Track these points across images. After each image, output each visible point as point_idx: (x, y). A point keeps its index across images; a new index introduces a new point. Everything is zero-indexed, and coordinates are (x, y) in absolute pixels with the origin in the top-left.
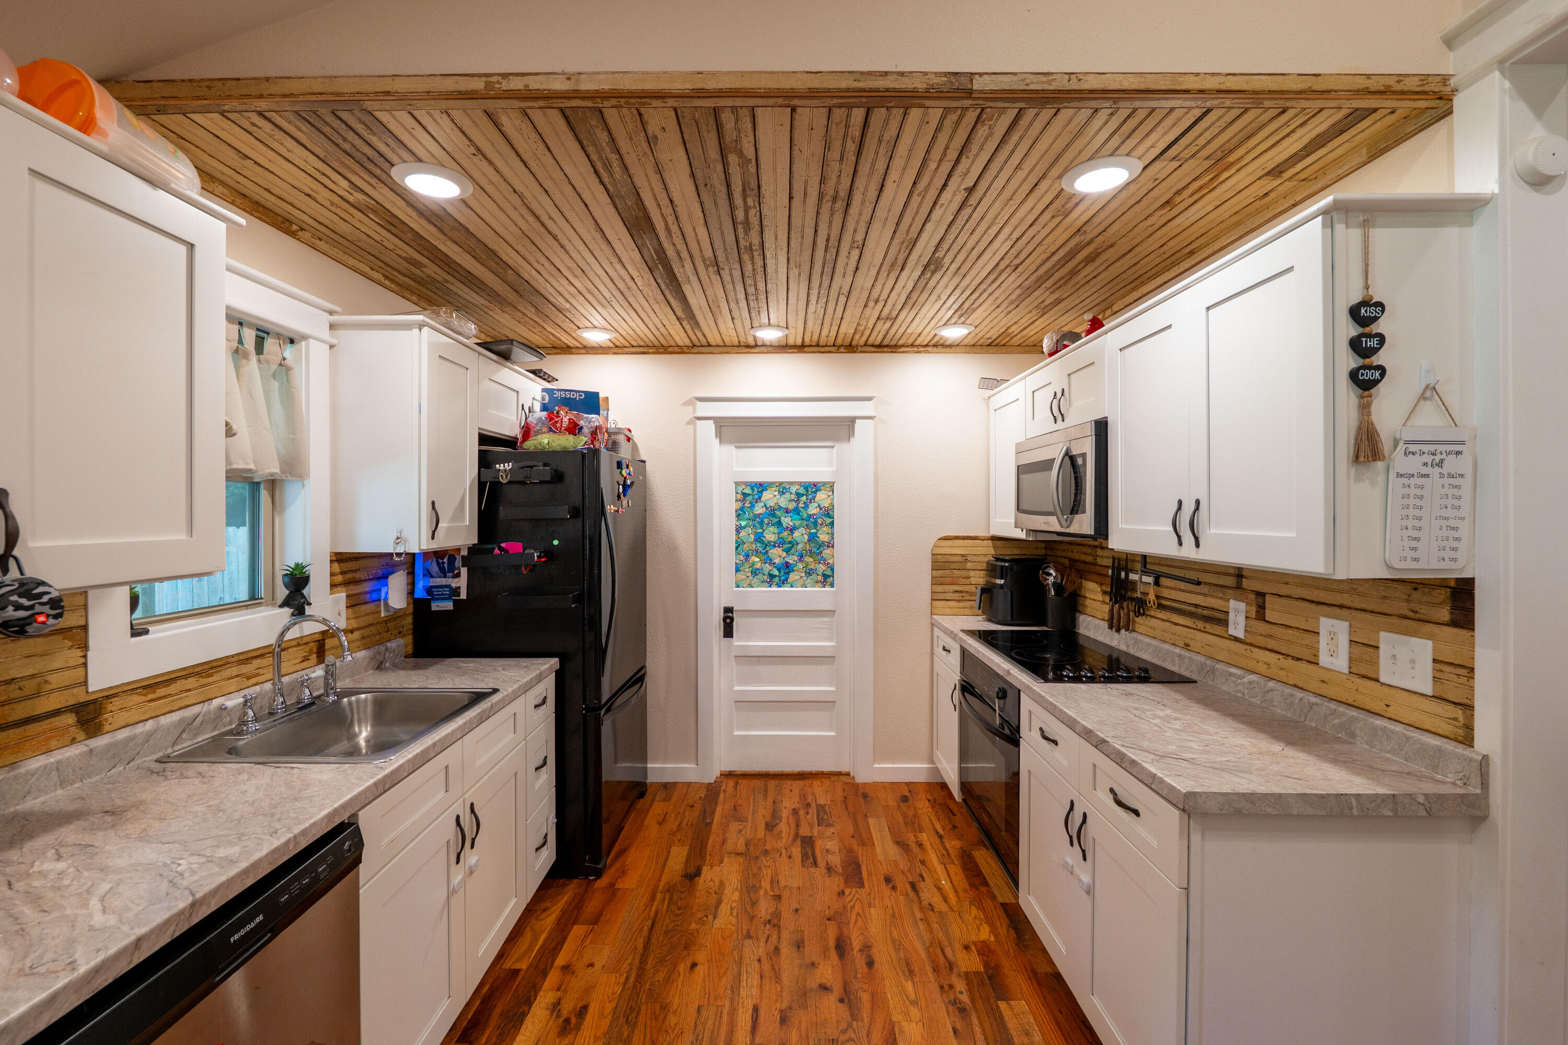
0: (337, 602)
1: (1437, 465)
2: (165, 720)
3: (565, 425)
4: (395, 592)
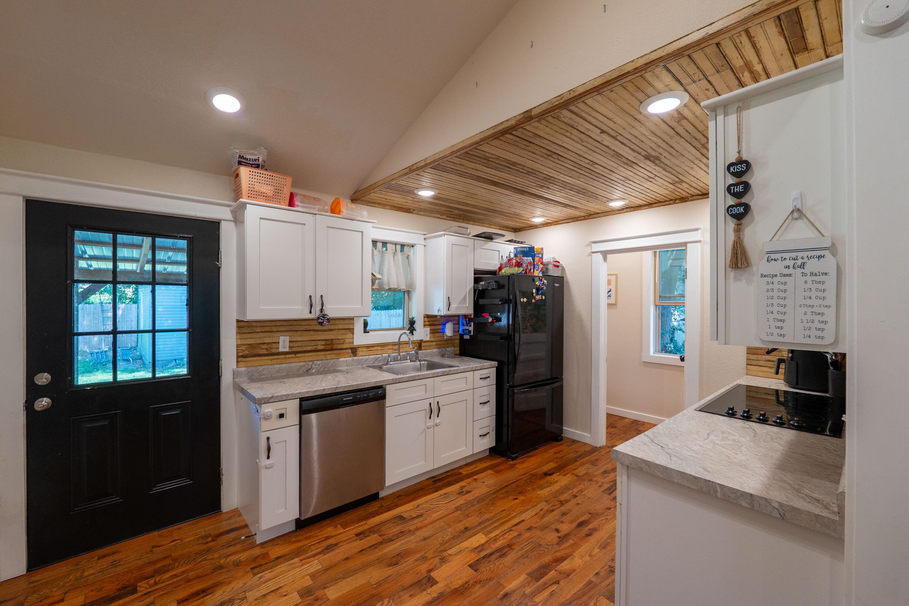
0: (426, 331)
1: (800, 267)
2: (371, 357)
3: (514, 264)
4: (449, 330)
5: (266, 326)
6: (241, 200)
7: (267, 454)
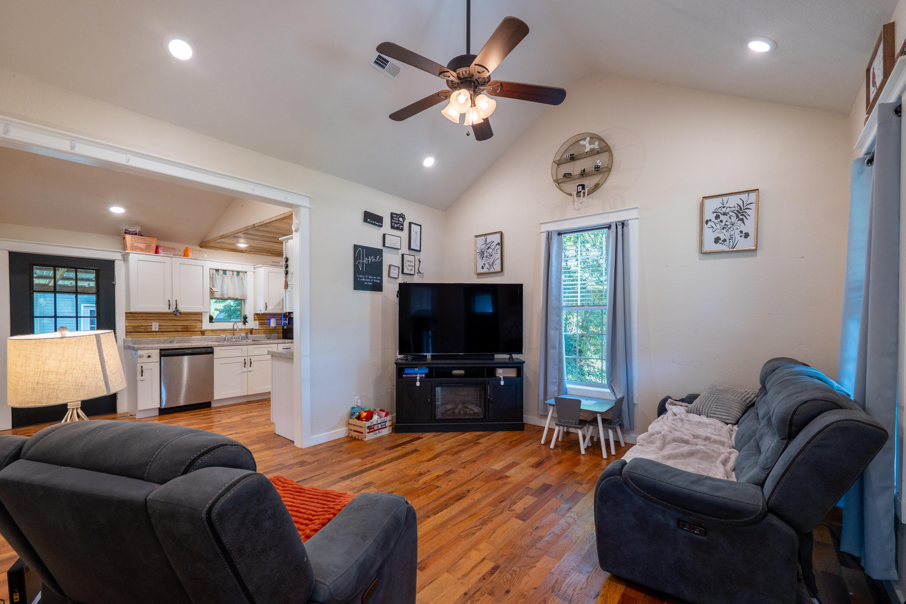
0: (256, 323)
2: (214, 336)
4: (273, 323)
5: (144, 317)
6: (127, 251)
7: (141, 374)
